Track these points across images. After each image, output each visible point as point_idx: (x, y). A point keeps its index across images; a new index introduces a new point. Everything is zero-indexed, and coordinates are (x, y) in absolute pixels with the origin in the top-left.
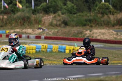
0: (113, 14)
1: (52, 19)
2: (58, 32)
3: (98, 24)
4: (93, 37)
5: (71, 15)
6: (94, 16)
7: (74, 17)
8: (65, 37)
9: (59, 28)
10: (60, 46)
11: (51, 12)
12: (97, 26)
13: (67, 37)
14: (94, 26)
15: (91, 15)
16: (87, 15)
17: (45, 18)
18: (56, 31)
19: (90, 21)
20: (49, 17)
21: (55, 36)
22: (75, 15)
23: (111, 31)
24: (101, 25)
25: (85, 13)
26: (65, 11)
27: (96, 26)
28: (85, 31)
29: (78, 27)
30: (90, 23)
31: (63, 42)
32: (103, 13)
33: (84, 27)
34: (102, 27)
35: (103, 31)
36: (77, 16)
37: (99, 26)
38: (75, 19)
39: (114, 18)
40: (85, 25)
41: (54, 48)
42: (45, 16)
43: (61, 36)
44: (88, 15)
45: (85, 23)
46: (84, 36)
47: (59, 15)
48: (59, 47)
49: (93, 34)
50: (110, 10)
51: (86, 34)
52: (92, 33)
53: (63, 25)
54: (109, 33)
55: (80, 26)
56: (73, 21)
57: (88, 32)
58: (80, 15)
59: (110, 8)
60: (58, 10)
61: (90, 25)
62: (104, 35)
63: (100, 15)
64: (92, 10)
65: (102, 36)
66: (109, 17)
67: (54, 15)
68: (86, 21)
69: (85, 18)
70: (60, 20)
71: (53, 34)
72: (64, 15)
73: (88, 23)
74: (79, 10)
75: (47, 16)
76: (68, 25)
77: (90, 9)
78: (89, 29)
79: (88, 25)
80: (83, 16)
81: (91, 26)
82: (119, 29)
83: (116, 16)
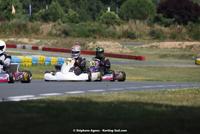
0: (119, 25)
1: (52, 28)
2: (57, 43)
3: (102, 35)
5: (72, 24)
6: (98, 26)
7: (77, 27)
8: (65, 49)
9: (59, 39)
10: (60, 58)
11: (51, 20)
12: (102, 37)
13: (67, 49)
14: (98, 37)
15: (95, 25)
16: (90, 24)
17: (43, 26)
18: (56, 41)
19: (94, 31)
20: (48, 26)
21: (54, 47)
22: (78, 25)
23: (117, 43)
24: (106, 37)
25: (88, 22)
26: (66, 19)
27: (100, 37)
28: (87, 42)
29: (80, 38)
30: (94, 34)
31: (63, 54)
32: (107, 23)
33: (87, 39)
34: (106, 39)
35: (108, 43)
36: (79, 25)
37: (103, 37)
38: (77, 29)
39: (120, 30)
40: (88, 36)
41: (52, 61)
42: (44, 24)
43: (61, 48)
44: (92, 25)
45: (89, 33)
46: (86, 48)
47: (59, 24)
48: (59, 60)
50: (116, 20)
51: (89, 46)
52: (95, 45)
53: (63, 35)
54: (114, 45)
55: (82, 37)
56: (75, 31)
57: (91, 44)
58: (83, 25)
59: (116, 18)
60: (58, 18)
62: (109, 48)
63: (104, 26)
64: (97, 19)
65: (107, 49)
66: (115, 28)
67: (53, 24)
68: (89, 31)
69: (88, 28)
70: (60, 30)
71: (52, 44)
72: (64, 24)
73: (92, 33)
74: (82, 19)
75: (45, 24)
76: (69, 35)
77: (94, 18)
78: (92, 41)
79: (92, 36)
80: (86, 25)
81: (95, 38)
82: (125, 41)
83: (123, 27)
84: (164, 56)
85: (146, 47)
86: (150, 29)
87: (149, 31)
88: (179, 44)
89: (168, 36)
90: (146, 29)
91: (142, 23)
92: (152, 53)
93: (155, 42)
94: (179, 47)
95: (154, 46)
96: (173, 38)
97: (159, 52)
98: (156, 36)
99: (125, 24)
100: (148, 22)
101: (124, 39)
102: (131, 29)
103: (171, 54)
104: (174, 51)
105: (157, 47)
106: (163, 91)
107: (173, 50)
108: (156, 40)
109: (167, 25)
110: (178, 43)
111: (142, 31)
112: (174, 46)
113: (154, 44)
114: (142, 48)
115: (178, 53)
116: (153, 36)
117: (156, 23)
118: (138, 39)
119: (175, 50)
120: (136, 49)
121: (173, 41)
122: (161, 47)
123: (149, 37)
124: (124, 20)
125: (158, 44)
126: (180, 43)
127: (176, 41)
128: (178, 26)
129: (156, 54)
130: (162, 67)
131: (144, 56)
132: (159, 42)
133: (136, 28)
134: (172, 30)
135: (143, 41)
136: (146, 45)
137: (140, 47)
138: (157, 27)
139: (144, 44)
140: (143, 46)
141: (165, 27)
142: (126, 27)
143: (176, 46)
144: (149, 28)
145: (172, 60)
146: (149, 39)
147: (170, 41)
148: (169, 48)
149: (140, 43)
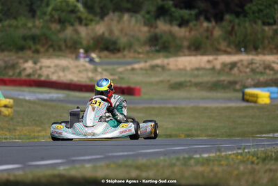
0: (86, 25)
3: (52, 46)
4: (40, 75)
6: (42, 28)
12: (51, 50)
14: (42, 50)
15: (35, 25)
16: (25, 25)
19: (34, 38)
24: (60, 49)
25: (22, 20)
27: (47, 51)
28: (21, 61)
29: (6, 53)
30: (34, 43)
32: (60, 21)
33: (21, 54)
34: (60, 53)
35: (63, 62)
36: (3, 27)
37: (54, 50)
39: (88, 34)
40: (22, 49)
44: (30, 25)
45: (23, 42)
46: (20, 73)
49: (41, 68)
50: (79, 14)
51: (25, 69)
52: (38, 66)
54: (77, 67)
55: (10, 51)
57: (30, 64)
58: (10, 26)
59: (79, 11)
61: (33, 48)
62: (67, 73)
63: (55, 27)
65: (61, 74)
66: (77, 32)
68: (25, 38)
69: (21, 32)
73: (31, 43)
74: (8, 13)
77: (32, 12)
78: (32, 58)
79: (30, 48)
80: (16, 27)
81: (37, 52)
83: (93, 30)
84: (178, 86)
85: (141, 69)
86: (149, 31)
87: (148, 35)
88: (209, 62)
89: (186, 44)
90: (140, 31)
91: (133, 20)
92: (154, 79)
93: (159, 58)
94: (208, 66)
95: (157, 66)
96: (196, 48)
97: (168, 78)
98: (161, 45)
99: (98, 23)
100: (143, 17)
102: (111, 32)
103: (193, 80)
104: (197, 76)
105: (163, 68)
106: (184, 158)
107: (196, 72)
108: (161, 54)
109: (183, 23)
110: (205, 58)
111: (133, 36)
112: (197, 66)
113: (158, 61)
114: (133, 69)
115: (205, 79)
116: (155, 45)
117: (162, 18)
118: (126, 53)
119: (201, 72)
120: (121, 73)
121: (195, 55)
122: (172, 67)
123: (147, 48)
124: (95, 14)
125: (166, 61)
126: (211, 58)
127: (204, 54)
128: (205, 24)
129: (162, 82)
130: (175, 108)
131: (138, 87)
132: (167, 57)
133: (121, 31)
134: (193, 33)
135: (136, 55)
136: (142, 65)
137: (129, 67)
138: (162, 26)
139: (138, 62)
140: (136, 66)
141: (180, 25)
142: (100, 28)
143: (203, 65)
144: (145, 29)
145: (195, 93)
146: (148, 52)
147: (189, 55)
148: (188, 68)
149: (129, 60)
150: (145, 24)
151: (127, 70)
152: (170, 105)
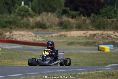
0: (32, 17)
3: (17, 26)
4: (12, 38)
6: (14, 18)
12: (17, 28)
14: (13, 27)
15: (11, 17)
19: (10, 23)
23: (30, 33)
24: (21, 27)
25: (5, 15)
27: (15, 28)
28: (4, 32)
30: (10, 25)
33: (4, 29)
34: (21, 29)
35: (23, 33)
37: (19, 27)
39: (33, 21)
40: (5, 27)
45: (5, 24)
46: (4, 37)
49: (13, 35)
50: (29, 12)
51: (6, 35)
52: (11, 34)
54: (28, 35)
57: (8, 34)
59: (29, 11)
61: (10, 27)
62: (24, 37)
63: (19, 17)
64: (12, 12)
65: (21, 38)
66: (28, 20)
68: (6, 22)
69: (5, 20)
73: (8, 24)
77: (10, 12)
78: (9, 31)
79: (8, 27)
80: (3, 18)
81: (11, 28)
82: (38, 31)
83: (35, 19)
84: (71, 44)
85: (55, 36)
86: (59, 20)
87: (58, 22)
88: (84, 33)
89: (75, 26)
90: (55, 20)
91: (53, 15)
92: (61, 41)
93: (63, 31)
94: (84, 35)
95: (62, 35)
96: (79, 27)
97: (67, 40)
98: (64, 26)
99: (38, 16)
100: (57, 14)
101: (36, 29)
102: (43, 20)
103: (77, 41)
104: (79, 40)
105: (65, 36)
106: (74, 74)
107: (79, 38)
108: (64, 30)
110: (83, 32)
111: (52, 22)
112: (79, 35)
113: (63, 33)
114: (52, 36)
115: (83, 41)
116: (61, 26)
117: (64, 15)
118: (49, 29)
119: (81, 38)
120: (47, 38)
121: (78, 31)
122: (68, 35)
123: (58, 27)
124: (36, 12)
125: (66, 33)
126: (85, 32)
127: (82, 30)
128: (83, 18)
129: (64, 42)
130: (70, 53)
132: (66, 31)
133: (47, 20)
134: (78, 21)
135: (53, 30)
136: (56, 34)
137: (50, 35)
138: (65, 18)
139: (54, 33)
140: (53, 35)
141: (72, 18)
142: (38, 19)
143: (82, 35)
144: (58, 19)
145: (78, 47)
146: (58, 29)
147: (76, 31)
148: (75, 36)
149: (51, 32)
150: (58, 17)
151: (49, 36)
152: (68, 52)
